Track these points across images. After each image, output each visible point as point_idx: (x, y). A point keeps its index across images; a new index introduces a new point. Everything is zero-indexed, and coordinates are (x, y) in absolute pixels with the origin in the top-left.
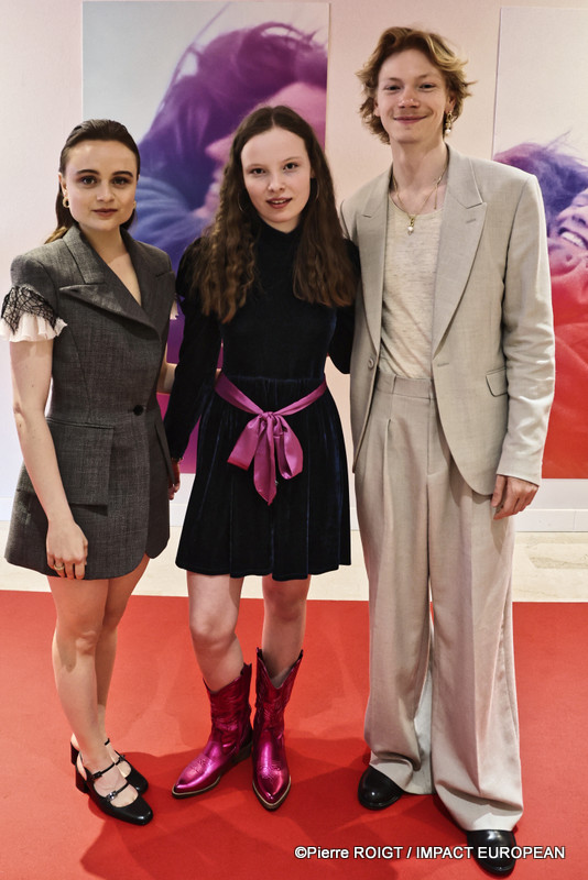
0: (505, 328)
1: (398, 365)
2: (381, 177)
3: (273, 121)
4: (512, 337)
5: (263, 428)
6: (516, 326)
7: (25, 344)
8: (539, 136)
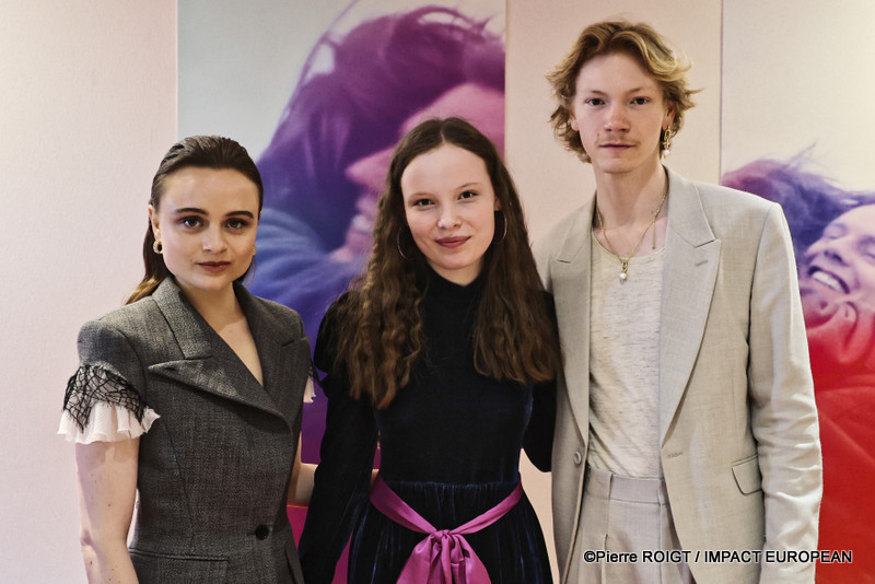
0: (753, 402)
1: (613, 458)
2: (581, 209)
3: (442, 136)
4: (762, 414)
5: (436, 553)
6: (768, 399)
7: (101, 446)
8: (778, 149)
